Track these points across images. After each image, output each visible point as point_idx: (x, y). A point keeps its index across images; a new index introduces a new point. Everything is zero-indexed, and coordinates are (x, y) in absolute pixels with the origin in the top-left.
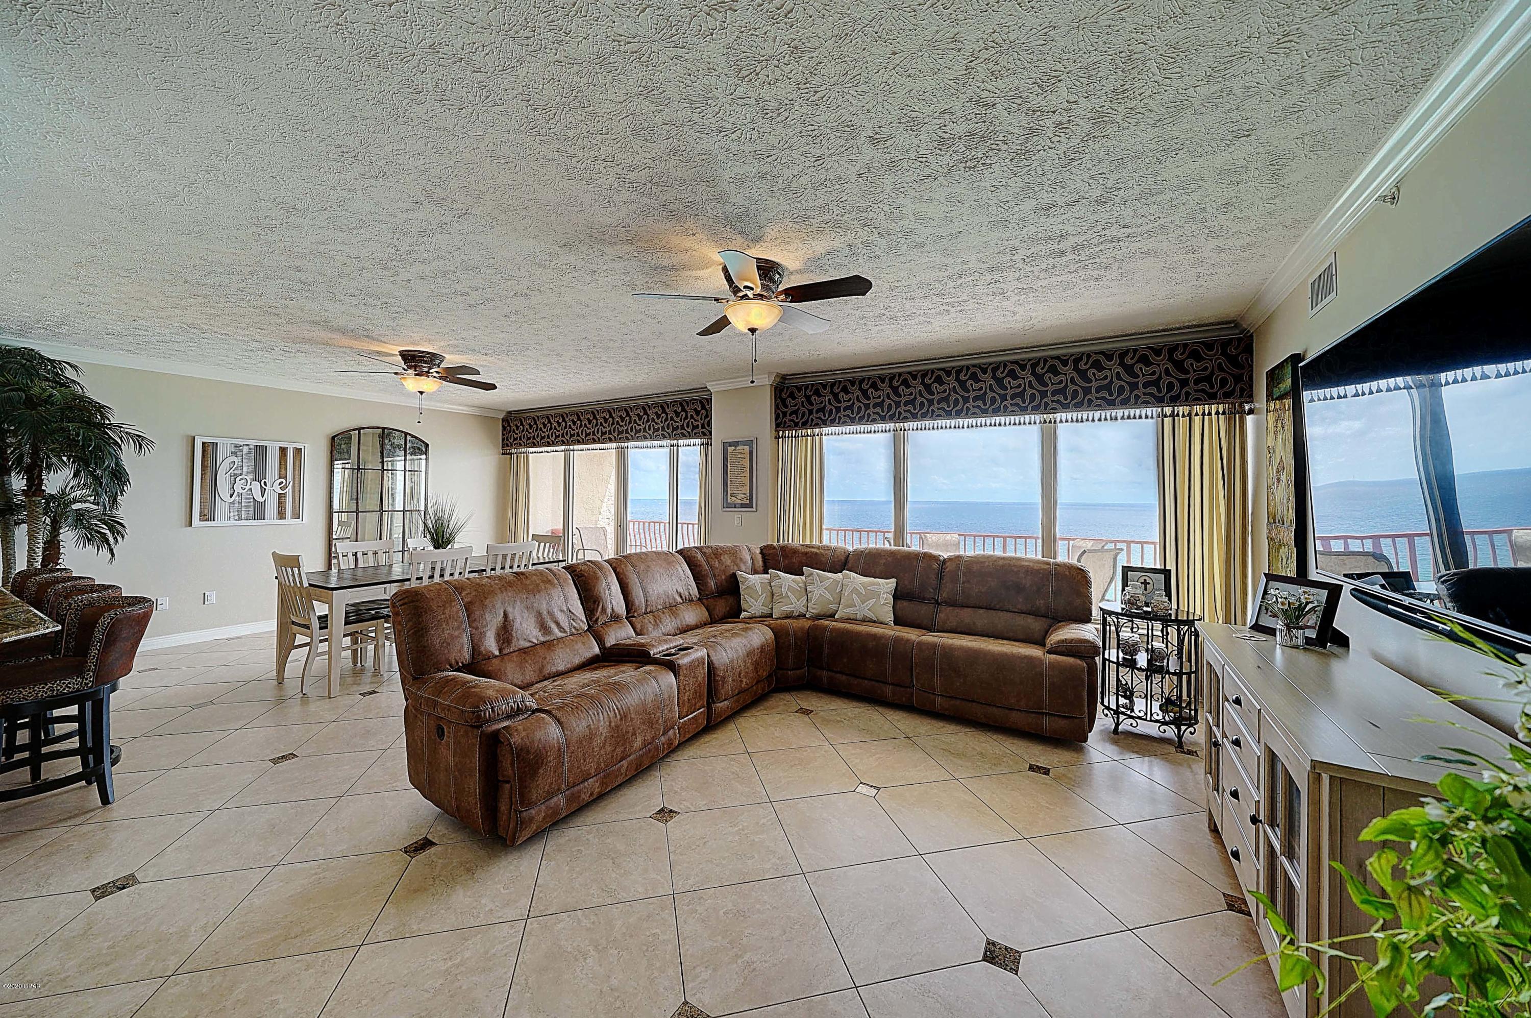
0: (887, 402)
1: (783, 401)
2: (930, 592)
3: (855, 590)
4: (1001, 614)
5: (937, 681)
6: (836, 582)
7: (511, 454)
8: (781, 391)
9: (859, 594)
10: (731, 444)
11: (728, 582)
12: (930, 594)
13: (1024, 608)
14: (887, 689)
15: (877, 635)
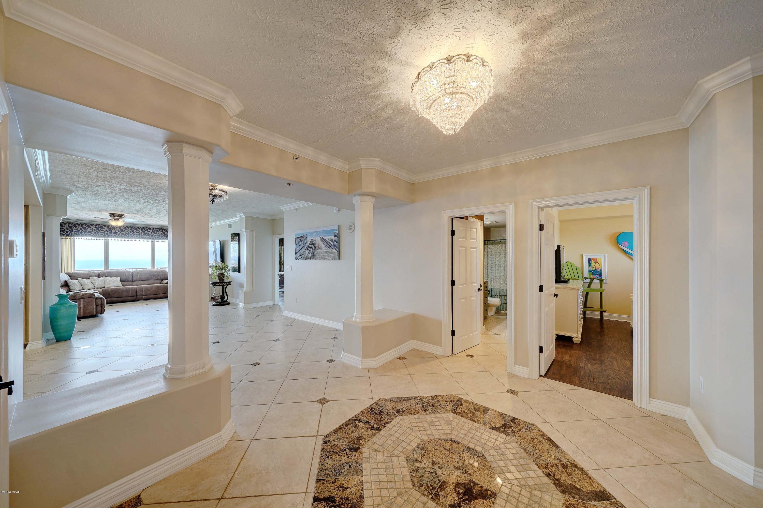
5: (143, 293)
9: (111, 281)
11: (64, 283)
12: (131, 279)
13: (155, 279)
14: (129, 298)
15: (124, 288)
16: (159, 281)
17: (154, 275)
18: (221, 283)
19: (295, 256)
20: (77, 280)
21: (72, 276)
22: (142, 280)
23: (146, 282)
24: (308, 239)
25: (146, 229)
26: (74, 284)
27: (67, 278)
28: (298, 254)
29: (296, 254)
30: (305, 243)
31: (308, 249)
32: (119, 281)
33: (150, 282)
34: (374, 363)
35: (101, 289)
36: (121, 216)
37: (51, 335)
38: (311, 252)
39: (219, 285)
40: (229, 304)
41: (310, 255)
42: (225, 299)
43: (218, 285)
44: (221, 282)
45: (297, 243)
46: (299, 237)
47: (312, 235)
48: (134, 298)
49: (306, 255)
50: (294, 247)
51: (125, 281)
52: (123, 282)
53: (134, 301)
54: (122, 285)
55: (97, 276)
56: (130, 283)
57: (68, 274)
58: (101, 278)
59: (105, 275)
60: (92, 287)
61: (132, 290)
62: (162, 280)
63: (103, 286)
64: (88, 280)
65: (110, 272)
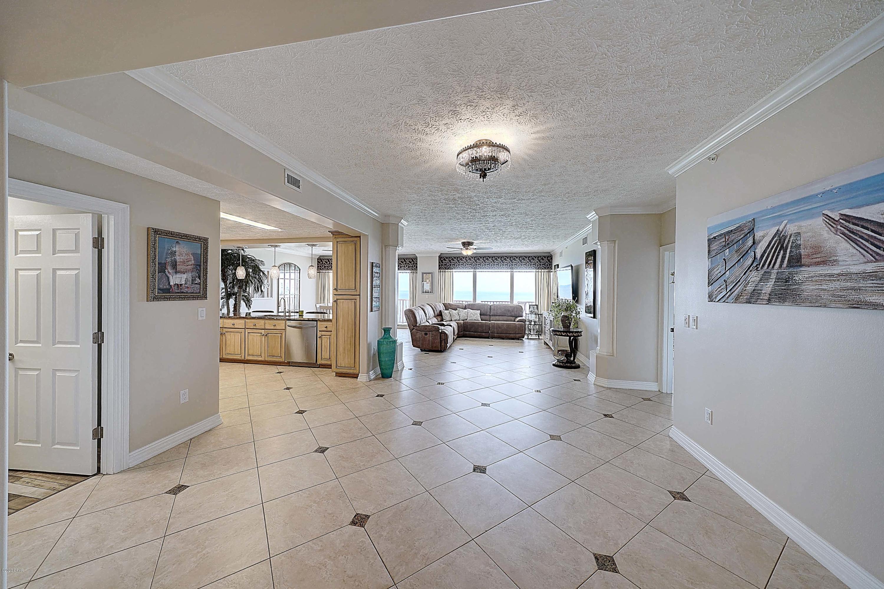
0: (473, 264)
1: (442, 261)
2: (488, 313)
3: (471, 313)
4: (505, 317)
5: (495, 330)
6: (466, 311)
7: (320, 273)
8: (441, 258)
9: (472, 314)
10: (425, 273)
11: (439, 312)
13: (509, 315)
14: (484, 334)
15: (480, 322)
16: (513, 318)
17: (509, 311)
19: (706, 290)
20: (448, 311)
21: (447, 307)
22: (498, 315)
23: (501, 318)
24: (758, 234)
25: (523, 257)
26: (446, 314)
27: (441, 308)
28: (716, 285)
29: (710, 284)
30: (746, 248)
31: (756, 264)
32: (479, 315)
33: (505, 318)
35: (463, 321)
36: (470, 244)
37: (378, 370)
38: (773, 276)
39: (566, 336)
40: (578, 367)
41: (768, 287)
42: (572, 359)
43: (562, 335)
44: (567, 330)
45: (713, 253)
46: (721, 235)
47: (779, 216)
48: (487, 335)
49: (750, 288)
50: (705, 264)
51: (484, 315)
52: (482, 316)
53: (488, 338)
54: (480, 319)
55: (464, 308)
56: (488, 317)
57: (443, 304)
58: (466, 310)
59: (470, 307)
60: (458, 318)
61: (487, 325)
62: (516, 317)
63: (466, 318)
64: (457, 311)
65: (474, 304)
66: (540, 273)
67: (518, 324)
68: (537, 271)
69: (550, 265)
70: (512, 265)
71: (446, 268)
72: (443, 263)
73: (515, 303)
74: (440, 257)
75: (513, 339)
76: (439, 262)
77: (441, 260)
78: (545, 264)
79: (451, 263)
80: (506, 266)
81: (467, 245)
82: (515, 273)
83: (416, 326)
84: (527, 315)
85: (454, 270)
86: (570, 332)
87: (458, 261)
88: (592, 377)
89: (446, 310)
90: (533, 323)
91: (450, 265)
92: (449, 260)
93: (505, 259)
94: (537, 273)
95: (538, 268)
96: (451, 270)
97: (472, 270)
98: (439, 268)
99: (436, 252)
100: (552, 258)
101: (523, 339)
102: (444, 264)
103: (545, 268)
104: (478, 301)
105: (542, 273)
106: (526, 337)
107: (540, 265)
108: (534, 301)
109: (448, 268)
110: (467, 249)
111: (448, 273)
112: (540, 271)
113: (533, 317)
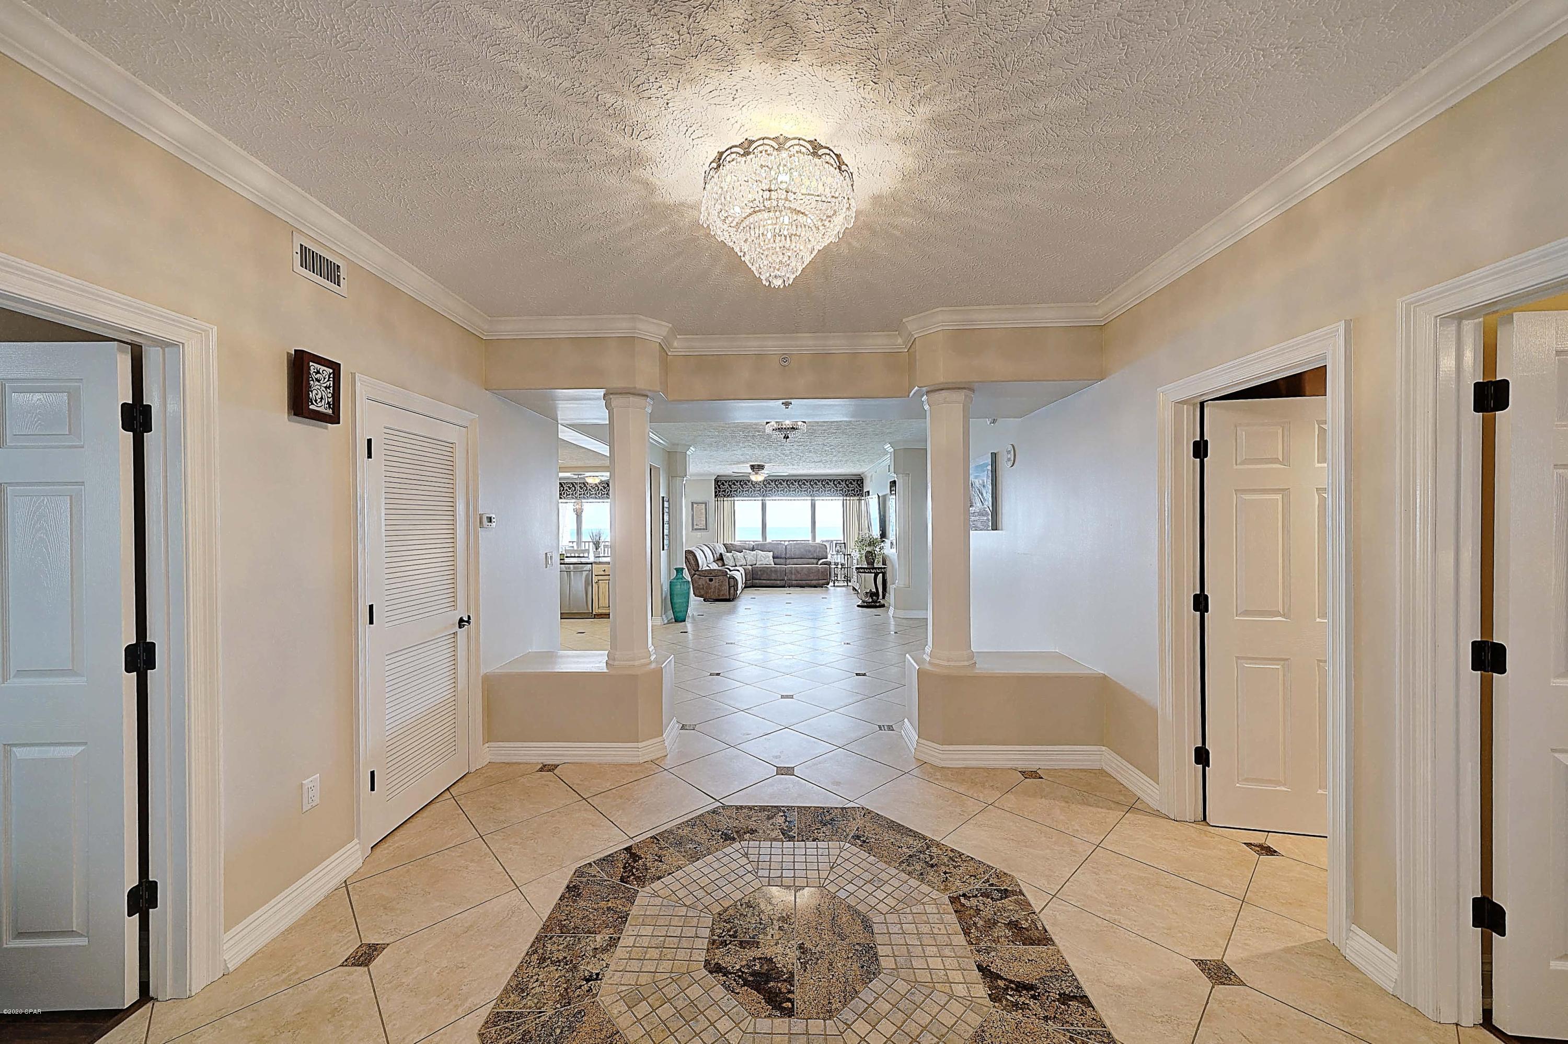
0: (763, 490)
1: (719, 486)
3: (762, 556)
4: (805, 559)
5: (793, 576)
6: (754, 554)
8: (718, 482)
10: (696, 503)
11: (720, 555)
12: (783, 556)
13: (811, 557)
14: (778, 582)
15: (774, 567)
16: (815, 561)
17: (810, 551)
18: (869, 569)
20: (731, 554)
21: (728, 548)
22: (796, 557)
23: (800, 561)
26: (729, 557)
27: (722, 550)
32: (771, 558)
33: (805, 561)
34: (940, 756)
35: (752, 566)
36: (761, 467)
37: (670, 614)
39: (871, 573)
43: (868, 573)
44: (870, 566)
48: (782, 583)
51: (777, 558)
52: (775, 560)
53: (784, 587)
54: (773, 563)
55: (751, 549)
56: (783, 561)
57: (724, 545)
58: (754, 552)
59: (759, 548)
60: (744, 562)
61: (783, 571)
62: (819, 560)
63: (755, 562)
64: (742, 553)
65: (765, 544)
66: (848, 502)
67: (821, 568)
68: (845, 498)
69: (860, 490)
70: (813, 491)
71: (724, 496)
72: (720, 488)
73: (818, 540)
74: (716, 481)
75: (815, 587)
76: (716, 488)
77: (717, 484)
78: (854, 490)
79: (731, 488)
80: (806, 492)
81: (757, 468)
82: (817, 502)
83: (698, 570)
84: (833, 557)
85: (736, 499)
86: (874, 568)
87: (742, 486)
88: (891, 611)
89: (727, 552)
90: (840, 566)
91: (731, 491)
92: (729, 485)
93: (804, 484)
94: (845, 501)
95: (846, 495)
96: (732, 499)
97: (761, 498)
98: (716, 496)
99: (711, 474)
100: (862, 483)
101: (828, 586)
102: (722, 490)
103: (855, 495)
104: (769, 540)
105: (851, 501)
106: (831, 584)
107: (849, 491)
108: (842, 539)
109: (728, 496)
110: (757, 474)
111: (727, 503)
112: (848, 498)
113: (839, 559)
